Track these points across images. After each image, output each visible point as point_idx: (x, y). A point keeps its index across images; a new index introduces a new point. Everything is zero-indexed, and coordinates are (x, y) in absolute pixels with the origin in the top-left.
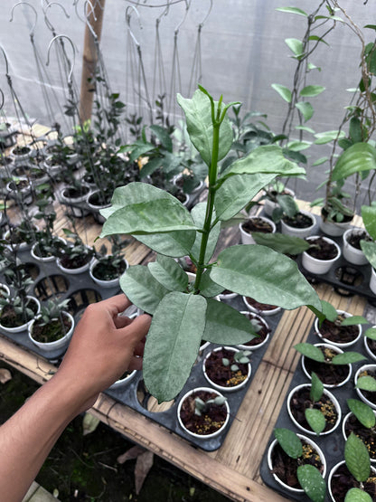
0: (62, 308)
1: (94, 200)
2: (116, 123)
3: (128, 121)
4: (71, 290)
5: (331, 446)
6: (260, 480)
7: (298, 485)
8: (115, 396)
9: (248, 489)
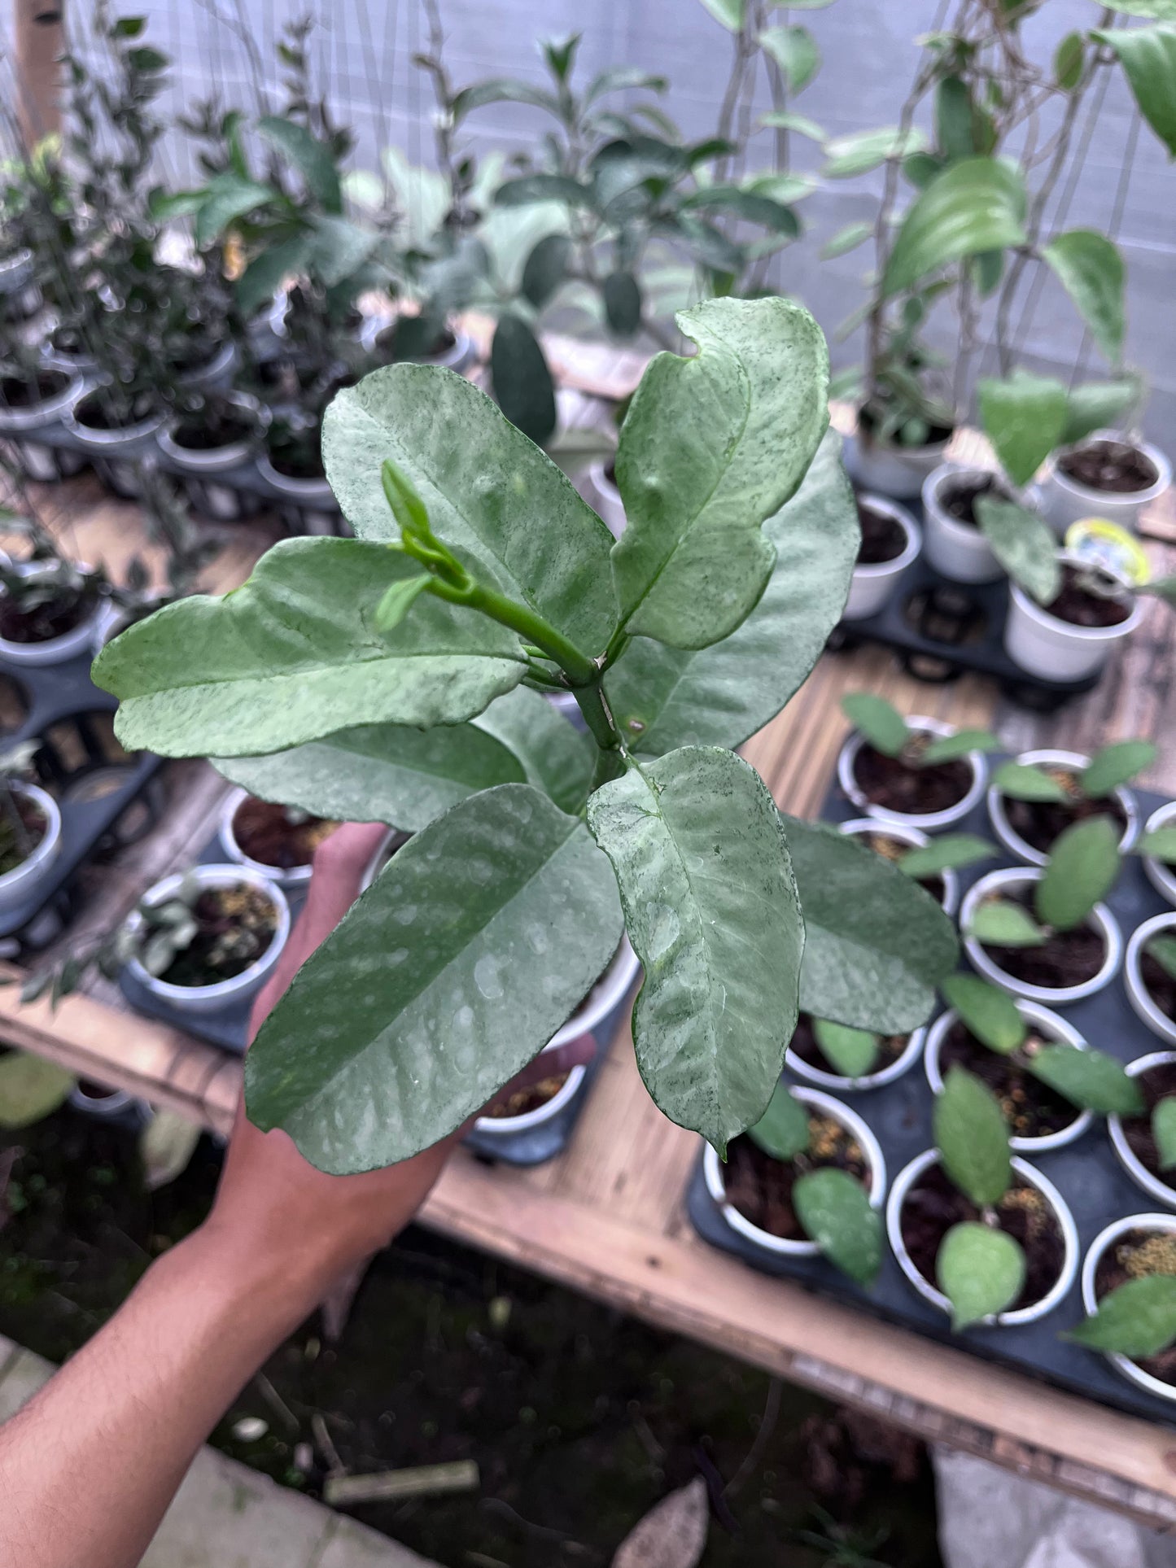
0: (13, 773)
1: (90, 415)
2: (144, 136)
3: (186, 125)
4: (40, 714)
5: (894, 1116)
6: (687, 1235)
7: (798, 1233)
8: (216, 1032)
9: (653, 1263)
